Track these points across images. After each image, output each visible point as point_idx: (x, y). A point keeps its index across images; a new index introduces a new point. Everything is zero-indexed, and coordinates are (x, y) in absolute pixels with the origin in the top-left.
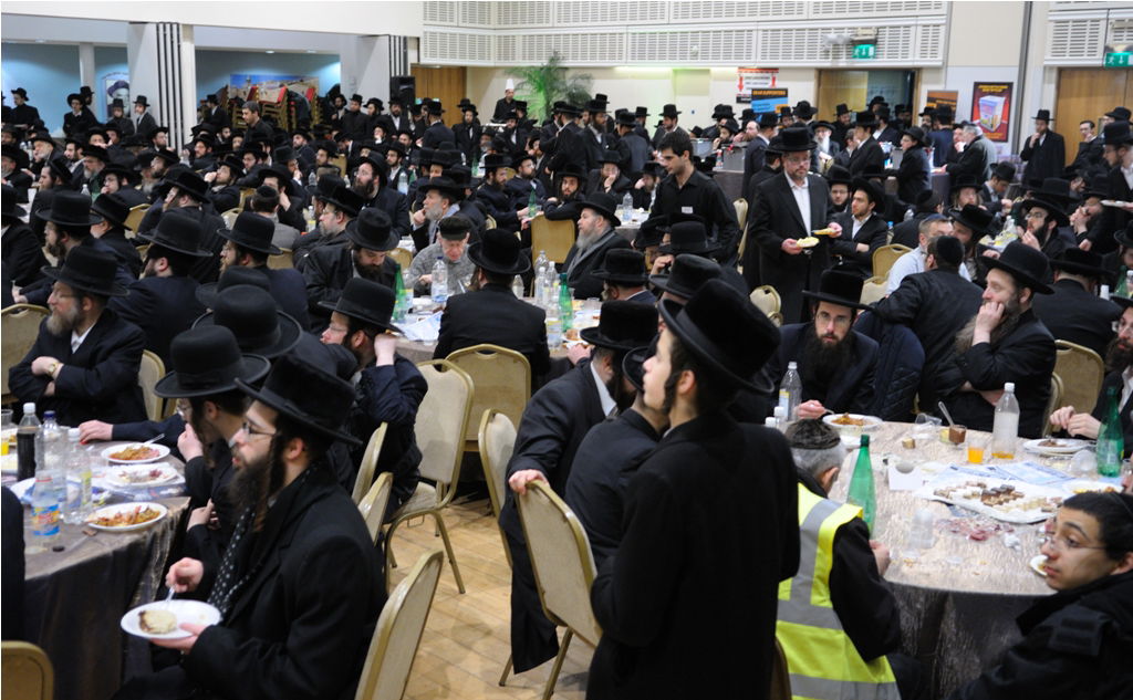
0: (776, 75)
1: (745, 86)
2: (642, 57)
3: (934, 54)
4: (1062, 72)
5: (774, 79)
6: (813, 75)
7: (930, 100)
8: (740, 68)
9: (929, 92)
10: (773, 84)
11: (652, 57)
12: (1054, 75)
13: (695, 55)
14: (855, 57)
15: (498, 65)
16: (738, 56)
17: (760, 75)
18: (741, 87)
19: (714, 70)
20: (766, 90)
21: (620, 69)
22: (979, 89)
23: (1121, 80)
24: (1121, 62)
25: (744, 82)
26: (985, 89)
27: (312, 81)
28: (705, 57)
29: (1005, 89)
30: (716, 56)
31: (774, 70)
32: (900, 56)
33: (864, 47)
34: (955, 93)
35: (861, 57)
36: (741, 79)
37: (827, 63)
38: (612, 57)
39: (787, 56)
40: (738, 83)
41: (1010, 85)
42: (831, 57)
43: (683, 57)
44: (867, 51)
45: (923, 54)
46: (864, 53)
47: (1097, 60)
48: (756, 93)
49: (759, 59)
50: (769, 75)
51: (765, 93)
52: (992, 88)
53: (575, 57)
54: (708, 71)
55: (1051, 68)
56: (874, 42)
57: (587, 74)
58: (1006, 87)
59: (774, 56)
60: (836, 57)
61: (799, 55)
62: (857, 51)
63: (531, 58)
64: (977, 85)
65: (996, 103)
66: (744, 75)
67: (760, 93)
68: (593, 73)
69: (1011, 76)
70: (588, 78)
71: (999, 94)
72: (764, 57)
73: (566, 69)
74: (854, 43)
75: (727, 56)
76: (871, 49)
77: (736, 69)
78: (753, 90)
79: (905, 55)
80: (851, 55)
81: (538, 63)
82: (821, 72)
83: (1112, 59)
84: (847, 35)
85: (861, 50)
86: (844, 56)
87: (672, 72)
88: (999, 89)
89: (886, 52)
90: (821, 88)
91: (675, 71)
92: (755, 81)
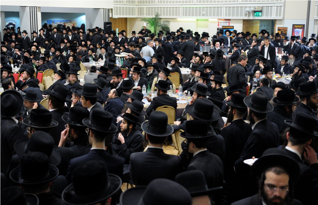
1: (220, 25)
2: (186, 15)
3: (280, 15)
5: (229, 23)
6: (242, 21)
7: (279, 30)
8: (218, 19)
9: (278, 27)
10: (229, 25)
11: (189, 15)
12: (317, 22)
13: (203, 15)
14: (255, 16)
15: (138, 17)
16: (218, 15)
17: (225, 21)
18: (218, 25)
19: (210, 20)
20: (227, 26)
21: (179, 19)
22: (294, 27)
26: (296, 26)
28: (207, 15)
29: (302, 27)
30: (211, 15)
31: (229, 20)
32: (269, 16)
34: (287, 28)
36: (219, 23)
37: (246, 18)
38: (176, 15)
39: (233, 15)
40: (218, 24)
41: (304, 25)
42: (247, 16)
43: (200, 15)
44: (259, 14)
45: (276, 15)
46: (258, 15)
48: (223, 27)
49: (224, 16)
50: (227, 21)
52: (298, 26)
53: (164, 15)
54: (208, 20)
56: (261, 11)
57: (168, 20)
58: (302, 26)
59: (229, 15)
60: (249, 16)
61: (237, 15)
62: (256, 14)
63: (149, 15)
64: (293, 25)
65: (299, 31)
66: (220, 21)
67: (225, 27)
68: (170, 20)
69: (304, 22)
70: (168, 22)
71: (301, 28)
72: (226, 16)
73: (161, 18)
74: (255, 12)
75: (214, 15)
78: (223, 26)
79: (271, 16)
81: (151, 17)
82: (244, 21)
84: (252, 9)
85: (257, 14)
86: (252, 16)
87: (196, 20)
88: (301, 27)
89: (265, 15)
90: (244, 26)
91: (197, 20)
92: (223, 23)
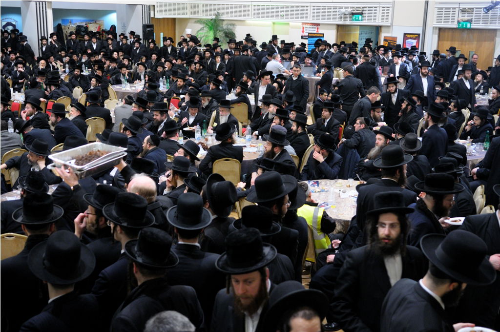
0: (319, 27)
1: (305, 31)
2: (258, 17)
3: (387, 20)
4: (440, 29)
5: (318, 29)
6: (335, 27)
7: (385, 40)
8: (303, 23)
9: (385, 37)
10: (318, 31)
11: (263, 17)
12: (437, 31)
13: (282, 17)
14: (353, 20)
15: (190, 17)
16: (302, 18)
17: (312, 26)
18: (303, 32)
19: (291, 23)
20: (315, 34)
21: (248, 22)
22: (406, 36)
23: (465, 35)
24: (464, 26)
25: (304, 29)
26: (409, 36)
27: (101, 22)
28: (287, 17)
29: (417, 37)
30: (292, 18)
31: (318, 24)
32: (373, 20)
33: (357, 16)
34: (396, 38)
35: (356, 20)
36: (303, 28)
37: (341, 23)
38: (245, 16)
39: (323, 18)
40: (302, 30)
41: (419, 35)
42: (343, 19)
43: (277, 17)
44: (358, 18)
45: (382, 20)
46: (357, 19)
47: (455, 25)
48: (310, 35)
49: (311, 19)
50: (316, 27)
51: (314, 35)
52: (411, 36)
53: (227, 15)
54: (288, 24)
55: (436, 28)
56: (361, 14)
57: (233, 23)
58: (417, 36)
59: (318, 18)
60: (345, 20)
61: (329, 19)
62: (354, 17)
63: (207, 14)
64: (405, 34)
65: (413, 42)
66: (305, 26)
67: (312, 35)
68: (236, 23)
69: (420, 31)
70: (234, 25)
71: (414, 39)
72: (313, 18)
73: (223, 20)
74: (353, 14)
75: (297, 17)
76: (360, 17)
77: (301, 24)
78: (309, 33)
79: (375, 20)
80: (351, 19)
81: (210, 17)
82: (338, 26)
83: (460, 25)
84: (350, 10)
85: (356, 17)
86: (349, 20)
87: (272, 24)
88: (414, 36)
89: (366, 19)
90: (339, 33)
91: (274, 23)
92: (310, 29)
